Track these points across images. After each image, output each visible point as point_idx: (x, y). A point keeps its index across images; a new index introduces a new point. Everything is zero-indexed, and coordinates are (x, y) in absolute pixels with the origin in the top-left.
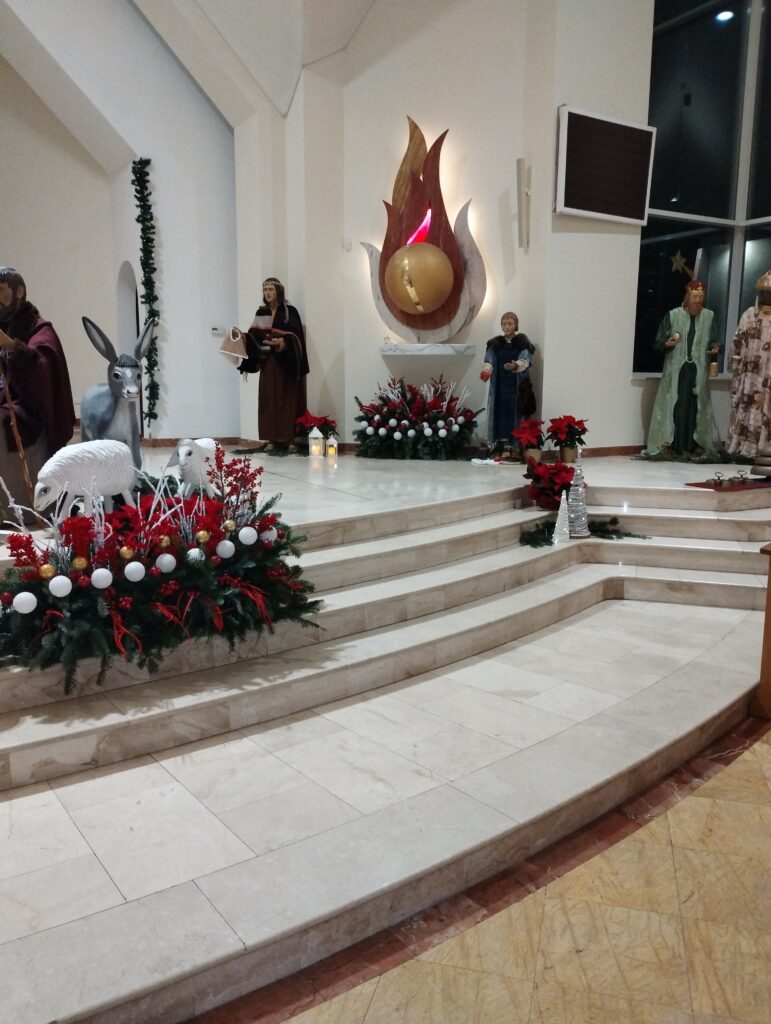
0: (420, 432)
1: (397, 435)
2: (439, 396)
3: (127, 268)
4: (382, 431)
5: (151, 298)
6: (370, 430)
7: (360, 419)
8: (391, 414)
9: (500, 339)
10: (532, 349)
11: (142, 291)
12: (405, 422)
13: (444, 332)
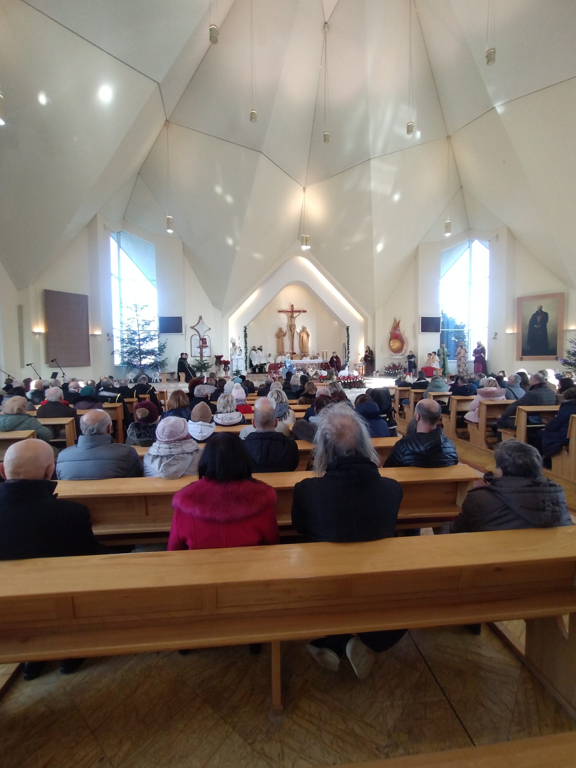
0: (395, 372)
1: (391, 372)
2: (400, 365)
3: (344, 343)
4: (389, 372)
5: (348, 349)
6: (386, 372)
7: (385, 370)
8: (390, 369)
9: (409, 355)
10: (415, 357)
11: (347, 348)
12: (393, 370)
13: (401, 354)
